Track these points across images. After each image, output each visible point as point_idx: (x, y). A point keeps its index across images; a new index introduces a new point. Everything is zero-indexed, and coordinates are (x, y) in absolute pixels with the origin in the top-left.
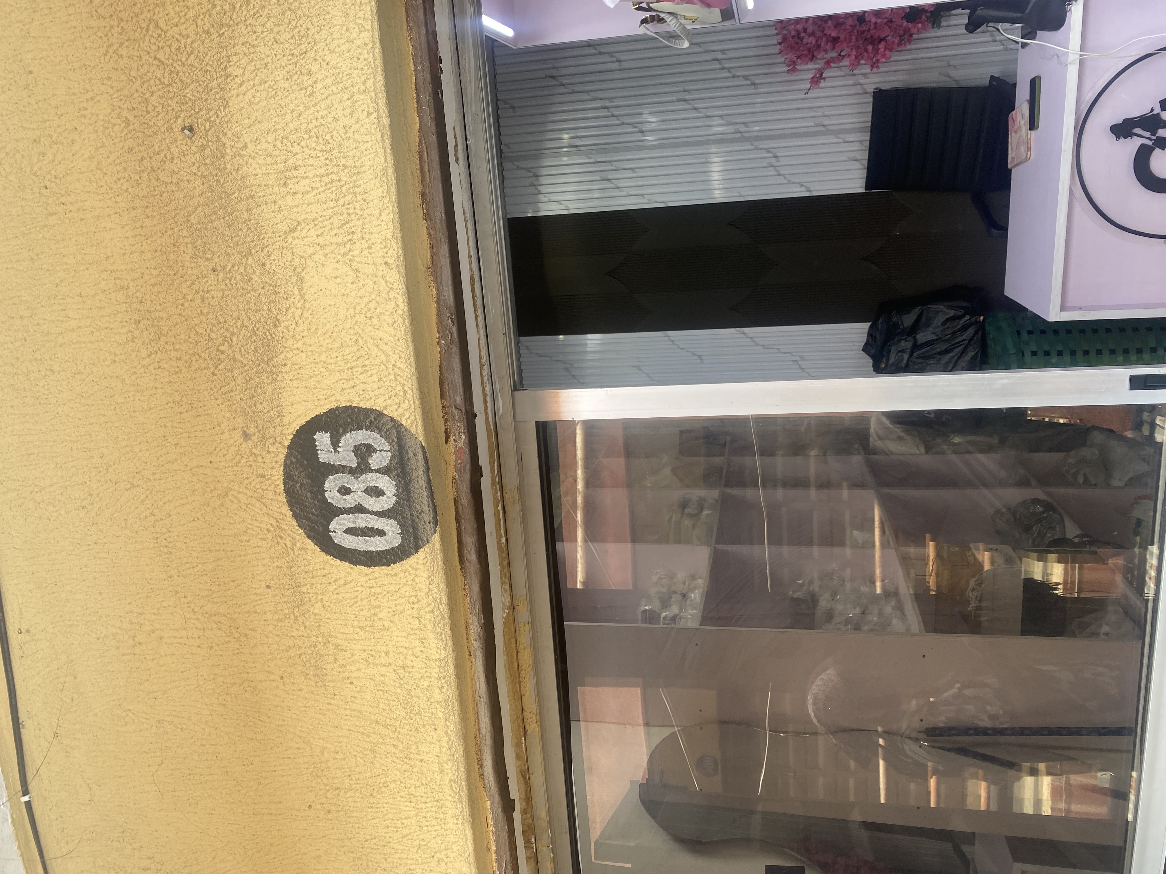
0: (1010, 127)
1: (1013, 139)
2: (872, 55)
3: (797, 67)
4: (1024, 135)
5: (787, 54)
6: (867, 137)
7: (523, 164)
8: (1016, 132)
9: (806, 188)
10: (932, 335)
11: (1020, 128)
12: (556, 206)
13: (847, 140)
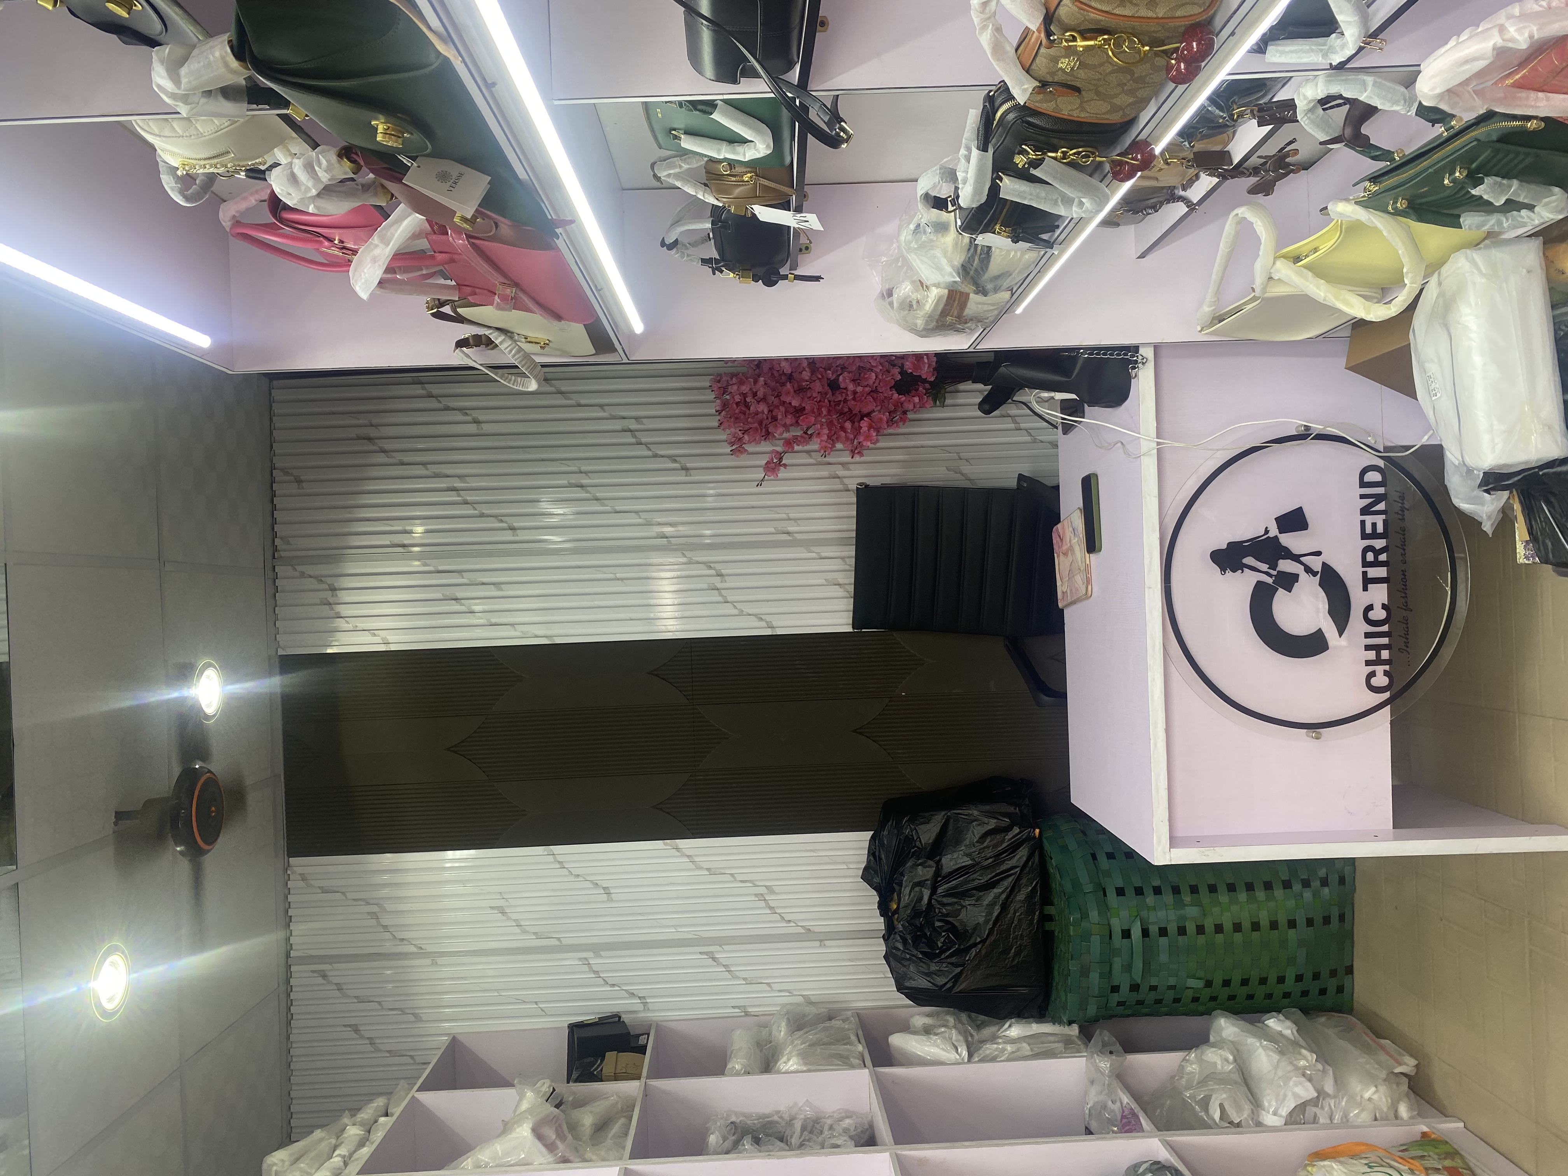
0: (1055, 547)
1: (1062, 564)
2: (852, 436)
3: (746, 446)
4: (1079, 559)
5: (729, 427)
6: (851, 551)
7: (310, 570)
8: (1065, 554)
9: (767, 622)
10: (966, 859)
11: (1071, 548)
12: (366, 638)
13: (823, 555)
